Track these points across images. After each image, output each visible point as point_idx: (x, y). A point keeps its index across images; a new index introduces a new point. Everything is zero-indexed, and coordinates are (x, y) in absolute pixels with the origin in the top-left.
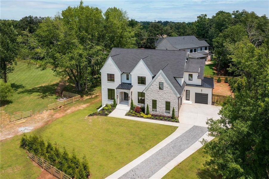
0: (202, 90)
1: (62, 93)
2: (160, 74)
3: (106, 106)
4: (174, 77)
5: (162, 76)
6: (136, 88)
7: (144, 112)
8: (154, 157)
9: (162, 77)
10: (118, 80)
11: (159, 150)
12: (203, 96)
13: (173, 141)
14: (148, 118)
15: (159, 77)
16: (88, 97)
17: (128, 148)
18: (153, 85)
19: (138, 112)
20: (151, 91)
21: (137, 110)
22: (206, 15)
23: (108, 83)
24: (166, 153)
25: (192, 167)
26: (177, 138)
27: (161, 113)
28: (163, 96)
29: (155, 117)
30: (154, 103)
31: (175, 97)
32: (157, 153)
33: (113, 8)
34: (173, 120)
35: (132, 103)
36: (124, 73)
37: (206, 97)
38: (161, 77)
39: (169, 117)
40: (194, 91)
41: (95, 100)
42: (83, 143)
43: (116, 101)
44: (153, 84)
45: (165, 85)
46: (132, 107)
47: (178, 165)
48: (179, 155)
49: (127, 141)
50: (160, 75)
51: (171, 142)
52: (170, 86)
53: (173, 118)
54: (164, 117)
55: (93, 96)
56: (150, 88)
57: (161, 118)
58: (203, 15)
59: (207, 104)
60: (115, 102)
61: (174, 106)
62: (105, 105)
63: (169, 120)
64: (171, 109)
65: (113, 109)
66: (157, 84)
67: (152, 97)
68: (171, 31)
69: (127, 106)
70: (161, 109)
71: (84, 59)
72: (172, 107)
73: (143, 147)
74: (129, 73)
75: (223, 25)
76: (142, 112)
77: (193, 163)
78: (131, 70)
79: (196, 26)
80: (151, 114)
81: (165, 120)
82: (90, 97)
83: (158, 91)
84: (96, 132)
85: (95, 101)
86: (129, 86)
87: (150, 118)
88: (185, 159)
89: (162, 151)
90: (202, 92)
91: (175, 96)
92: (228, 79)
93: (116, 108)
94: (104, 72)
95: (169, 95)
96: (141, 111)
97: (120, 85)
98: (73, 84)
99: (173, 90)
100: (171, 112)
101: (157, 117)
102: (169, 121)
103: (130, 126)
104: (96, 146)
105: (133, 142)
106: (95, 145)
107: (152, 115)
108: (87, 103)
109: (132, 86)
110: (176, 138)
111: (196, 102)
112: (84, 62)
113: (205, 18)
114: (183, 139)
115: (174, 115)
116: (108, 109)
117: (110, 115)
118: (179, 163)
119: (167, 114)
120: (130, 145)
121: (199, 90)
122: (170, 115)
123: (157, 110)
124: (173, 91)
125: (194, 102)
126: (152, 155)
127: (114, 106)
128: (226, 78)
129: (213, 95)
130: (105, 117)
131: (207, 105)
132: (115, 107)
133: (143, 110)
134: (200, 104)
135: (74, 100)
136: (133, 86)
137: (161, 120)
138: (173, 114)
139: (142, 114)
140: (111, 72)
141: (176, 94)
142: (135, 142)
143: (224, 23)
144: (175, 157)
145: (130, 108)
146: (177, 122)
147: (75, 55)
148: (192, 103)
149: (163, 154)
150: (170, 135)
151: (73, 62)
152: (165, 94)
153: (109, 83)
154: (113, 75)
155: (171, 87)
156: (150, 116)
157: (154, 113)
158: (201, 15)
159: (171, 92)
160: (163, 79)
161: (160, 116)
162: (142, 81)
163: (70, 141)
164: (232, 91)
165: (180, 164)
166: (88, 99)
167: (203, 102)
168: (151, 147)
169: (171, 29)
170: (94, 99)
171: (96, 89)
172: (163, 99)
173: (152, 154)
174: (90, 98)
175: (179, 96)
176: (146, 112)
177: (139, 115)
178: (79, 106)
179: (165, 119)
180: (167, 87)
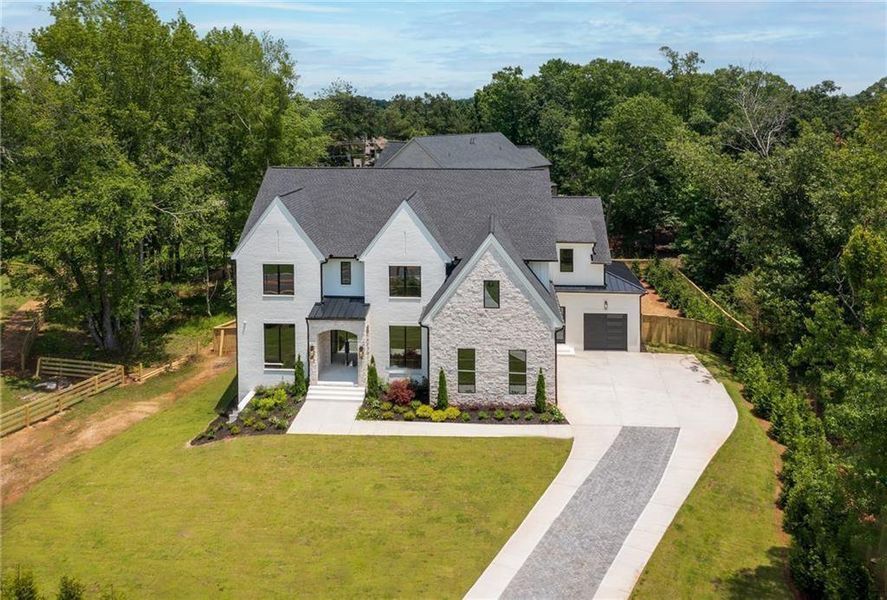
0: (606, 303)
1: (31, 365)
2: (488, 249)
3: (260, 394)
4: (527, 262)
5: (496, 255)
6: (386, 313)
7: (426, 401)
8: (537, 564)
9: (494, 262)
10: (309, 287)
11: (545, 537)
12: (609, 323)
13: (580, 492)
14: (448, 420)
15: (482, 263)
16: (153, 372)
17: (423, 547)
18: (460, 295)
19: (405, 403)
20: (454, 316)
21: (397, 397)
22: (519, 71)
23: (266, 302)
24: (576, 544)
25: (692, 575)
26: (588, 481)
27: (492, 398)
28: (498, 331)
29: (473, 413)
30: (466, 358)
31: (543, 331)
32: (545, 550)
33: (229, 29)
34: (543, 416)
35: (372, 372)
36: (331, 257)
37: (619, 324)
38: (490, 260)
39: (523, 409)
40: (579, 307)
41: (186, 379)
42: (216, 559)
43: (305, 368)
44: (459, 291)
45: (506, 288)
46: (374, 388)
47: (641, 581)
48: (625, 542)
49: (406, 520)
50: (488, 253)
51: (575, 497)
52: (524, 291)
53: (541, 410)
54: (506, 409)
55: (175, 364)
56: (449, 305)
57: (499, 416)
58: (510, 69)
59: (626, 349)
60: (302, 374)
61: (543, 365)
62: (252, 394)
63: (527, 419)
64: (532, 380)
65: (298, 405)
66: (476, 289)
67: (457, 341)
68: (405, 122)
69: (351, 383)
70: (492, 382)
71: (143, 215)
72: (532, 369)
73: (478, 533)
74: (355, 256)
75: (599, 96)
76: (418, 403)
77: (689, 563)
78: (364, 246)
79: (490, 104)
80: (456, 404)
81: (514, 420)
82: (162, 369)
83: (481, 315)
84: (259, 502)
85: (187, 382)
86: (356, 307)
87: (458, 420)
88: (653, 550)
89: (557, 537)
90: (606, 309)
91: (542, 327)
92: (642, 267)
93: (307, 397)
94: (250, 257)
95: (521, 326)
96: (412, 399)
97: (316, 304)
98: (69, 326)
99: (537, 307)
100: (531, 389)
101: (481, 414)
102: (528, 421)
103: (392, 458)
104: (280, 563)
105: (430, 520)
106: (278, 559)
107: (462, 408)
108: (159, 394)
109: (368, 305)
110: (584, 480)
111: (586, 349)
112: (140, 228)
113: (516, 79)
114: (611, 481)
115: (544, 398)
116: (276, 405)
117: (295, 428)
118: (641, 570)
119: (515, 396)
120: (422, 534)
121: (596, 303)
122: (529, 398)
123: (479, 384)
124: (535, 309)
125: (583, 347)
126: (529, 559)
127: (298, 392)
128: (634, 263)
129: (643, 318)
130: (276, 439)
131: (624, 353)
132: (305, 394)
133: (421, 392)
134: (602, 352)
135: (97, 385)
136: (371, 307)
137: (500, 420)
138: (540, 394)
139: (422, 410)
140: (281, 258)
141: (546, 320)
142: (438, 519)
143: (606, 88)
144: (613, 550)
145: (364, 393)
146: (560, 420)
147: (100, 197)
148: (576, 349)
149: (565, 546)
150: (558, 471)
151: (94, 226)
152: (505, 324)
153: (272, 302)
154: (290, 268)
155: (529, 296)
156: (454, 412)
157: (467, 399)
158: (505, 69)
159: (527, 313)
160: (499, 268)
161: (492, 408)
162: (405, 282)
163: (150, 561)
164: (667, 304)
165: (646, 572)
166: (153, 378)
167: (609, 347)
168: (510, 527)
169: (403, 118)
170: (181, 378)
171: (173, 335)
172: (498, 341)
173: (527, 556)
174: (161, 374)
175: (557, 324)
176: (433, 399)
177: (410, 414)
178: (128, 409)
179: (512, 417)
180: (514, 298)
